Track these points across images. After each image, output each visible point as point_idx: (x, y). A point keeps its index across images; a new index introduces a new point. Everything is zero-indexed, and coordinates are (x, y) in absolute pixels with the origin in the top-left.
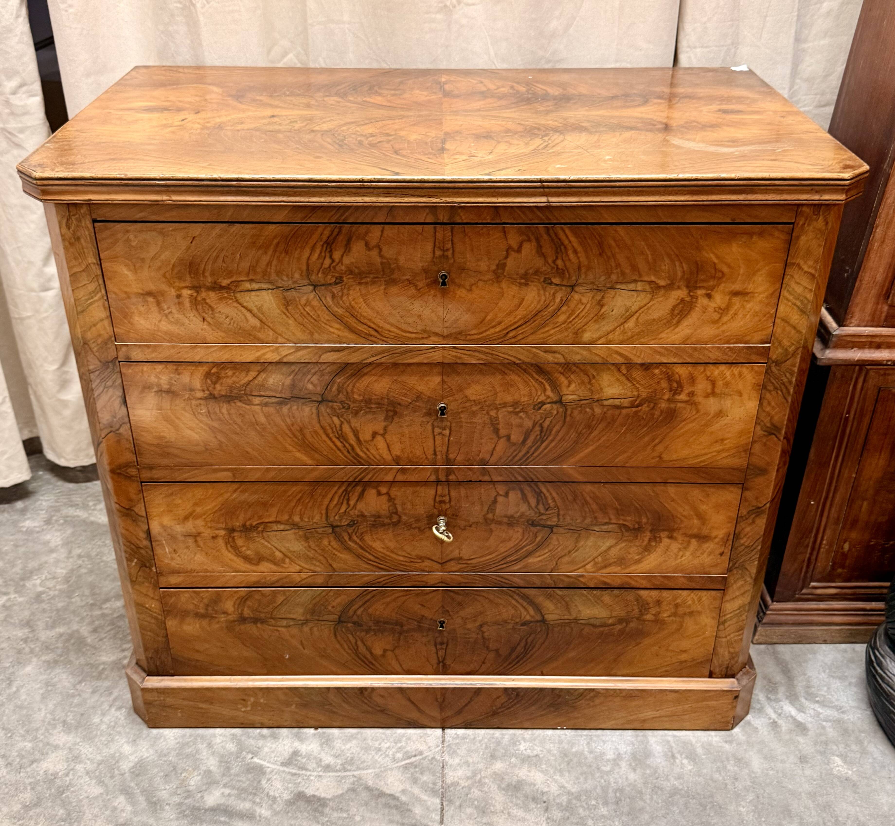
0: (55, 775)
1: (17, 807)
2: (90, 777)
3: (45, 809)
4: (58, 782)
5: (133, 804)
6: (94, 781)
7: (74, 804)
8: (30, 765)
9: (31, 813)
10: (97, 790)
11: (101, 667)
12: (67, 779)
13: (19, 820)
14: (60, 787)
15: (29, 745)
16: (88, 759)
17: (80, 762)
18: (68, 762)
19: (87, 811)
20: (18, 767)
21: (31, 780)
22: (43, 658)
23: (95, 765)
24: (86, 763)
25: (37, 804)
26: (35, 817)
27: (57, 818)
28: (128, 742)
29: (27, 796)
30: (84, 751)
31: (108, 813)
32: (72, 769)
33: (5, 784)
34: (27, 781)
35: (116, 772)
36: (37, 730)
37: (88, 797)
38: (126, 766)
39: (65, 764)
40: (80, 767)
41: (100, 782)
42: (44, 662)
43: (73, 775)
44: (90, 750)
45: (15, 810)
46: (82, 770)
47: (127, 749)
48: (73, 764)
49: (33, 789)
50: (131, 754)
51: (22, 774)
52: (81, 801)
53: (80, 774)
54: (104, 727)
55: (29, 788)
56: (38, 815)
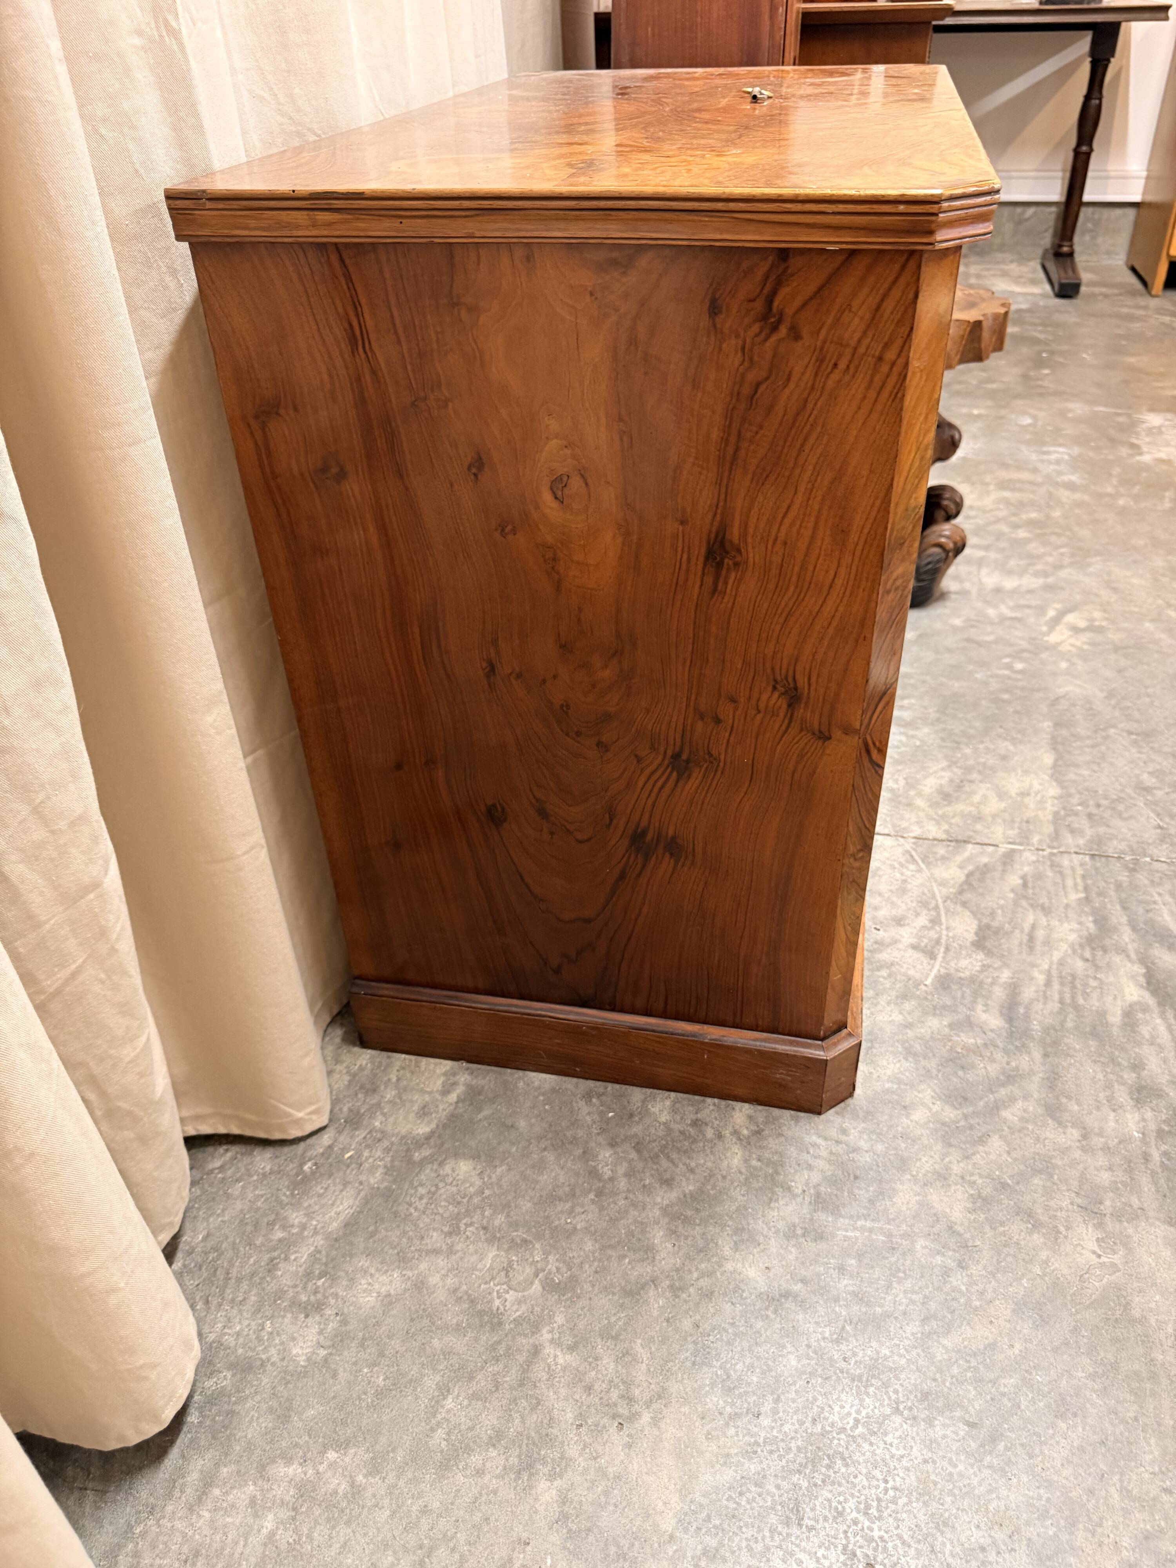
0: (973, 1199)
1: (1037, 1239)
2: (973, 1154)
3: (1035, 1202)
4: (987, 1191)
5: (1013, 1099)
6: (981, 1148)
7: (1022, 1167)
8: (959, 1234)
9: (1044, 1219)
10: (996, 1144)
11: (754, 1163)
12: (980, 1181)
13: (1058, 1232)
14: (996, 1189)
15: (920, 1243)
16: (943, 1160)
17: (948, 1168)
18: (949, 1185)
19: (1032, 1150)
20: (962, 1251)
21: (987, 1229)
22: (727, 1251)
23: (952, 1150)
24: (950, 1162)
25: (1030, 1214)
26: (1051, 1213)
27: (1049, 1184)
28: (908, 1116)
29: (1016, 1229)
30: (927, 1167)
31: (1030, 1127)
32: (963, 1178)
33: (999, 1262)
34: (989, 1234)
35: (962, 1123)
36: (890, 1235)
37: (1008, 1153)
38: (950, 1114)
39: (953, 1188)
40: (956, 1169)
41: (982, 1140)
42: (736, 1248)
43: (972, 1175)
44: (924, 1159)
45: (1042, 1240)
46: (962, 1165)
47: (919, 1115)
48: (953, 1178)
49: (1002, 1224)
50: (930, 1109)
51: (978, 1243)
52: (1016, 1160)
53: (970, 1167)
54: (880, 1147)
55: (1002, 1229)
56: (1047, 1208)
